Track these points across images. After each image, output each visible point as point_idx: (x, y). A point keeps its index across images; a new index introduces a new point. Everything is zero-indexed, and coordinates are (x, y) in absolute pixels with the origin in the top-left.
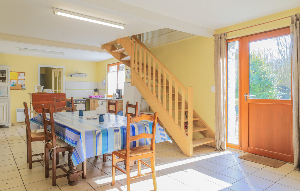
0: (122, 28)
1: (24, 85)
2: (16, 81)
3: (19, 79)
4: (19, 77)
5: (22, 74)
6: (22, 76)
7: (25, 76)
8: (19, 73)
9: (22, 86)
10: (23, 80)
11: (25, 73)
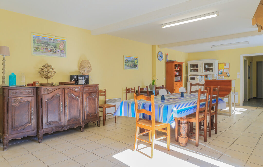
0: (215, 16)
1: (229, 73)
2: (223, 70)
3: (225, 69)
4: (225, 67)
5: (227, 65)
6: (227, 66)
7: (229, 65)
8: (225, 64)
9: (227, 74)
10: (228, 69)
11: (229, 63)
